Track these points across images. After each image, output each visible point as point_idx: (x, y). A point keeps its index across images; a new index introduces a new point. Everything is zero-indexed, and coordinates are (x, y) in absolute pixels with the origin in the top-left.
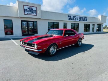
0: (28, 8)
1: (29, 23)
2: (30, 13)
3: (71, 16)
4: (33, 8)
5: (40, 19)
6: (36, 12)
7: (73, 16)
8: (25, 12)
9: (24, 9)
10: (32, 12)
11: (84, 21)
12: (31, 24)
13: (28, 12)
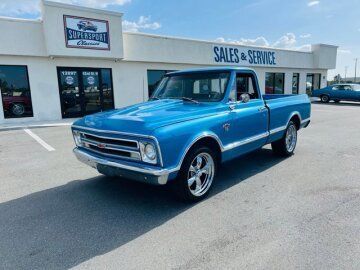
3: (221, 49)
9: (67, 30)
10: (95, 39)
13: (80, 38)
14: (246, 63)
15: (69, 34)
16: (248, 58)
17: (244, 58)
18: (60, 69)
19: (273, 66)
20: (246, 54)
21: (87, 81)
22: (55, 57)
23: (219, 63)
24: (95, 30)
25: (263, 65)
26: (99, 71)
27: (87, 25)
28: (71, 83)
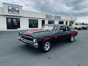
0: (12, 9)
1: (13, 19)
2: (14, 12)
3: (48, 15)
5: (21, 17)
6: (18, 11)
7: (50, 15)
9: (9, 9)
10: (15, 12)
13: (12, 11)
16: (54, 17)
18: (7, 18)
19: (60, 19)
20: (54, 16)
21: (14, 21)
23: (47, 18)
24: (15, 9)
25: (58, 19)
26: (17, 19)
27: (14, 8)
28: (10, 21)
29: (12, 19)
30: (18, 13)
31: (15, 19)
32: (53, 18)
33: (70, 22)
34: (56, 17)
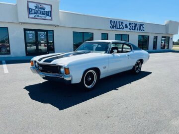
0: (36, 7)
1: (39, 33)
2: (40, 15)
4: (44, 6)
5: (58, 26)
7: (119, 22)
8: (30, 14)
11: (139, 31)
12: (42, 35)
13: (36, 13)
14: (128, 29)
15: (30, 11)
16: (129, 27)
17: (126, 27)
18: (25, 30)
19: (142, 31)
20: (128, 25)
22: (22, 23)
23: (113, 29)
26: (47, 31)
27: (40, 7)
28: (31, 37)
29: (36, 31)
30: (50, 18)
31: (43, 33)
32: (127, 27)
33: (162, 37)
34: (133, 25)
